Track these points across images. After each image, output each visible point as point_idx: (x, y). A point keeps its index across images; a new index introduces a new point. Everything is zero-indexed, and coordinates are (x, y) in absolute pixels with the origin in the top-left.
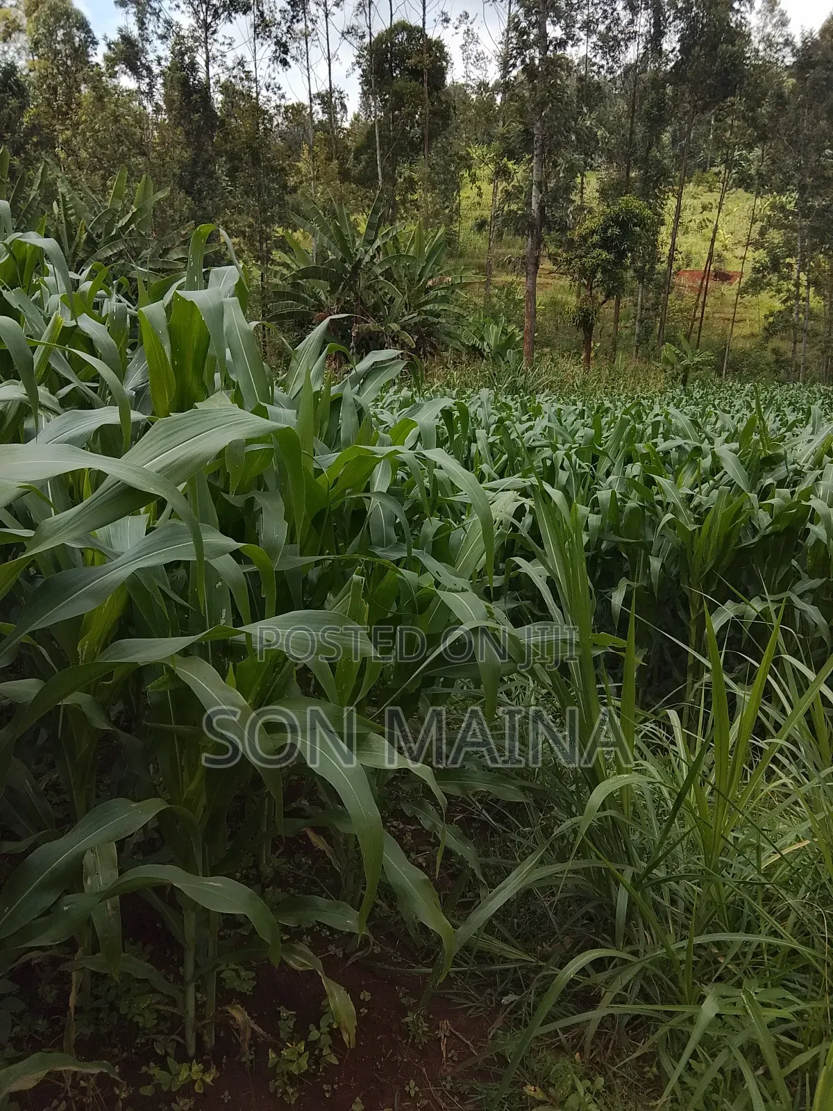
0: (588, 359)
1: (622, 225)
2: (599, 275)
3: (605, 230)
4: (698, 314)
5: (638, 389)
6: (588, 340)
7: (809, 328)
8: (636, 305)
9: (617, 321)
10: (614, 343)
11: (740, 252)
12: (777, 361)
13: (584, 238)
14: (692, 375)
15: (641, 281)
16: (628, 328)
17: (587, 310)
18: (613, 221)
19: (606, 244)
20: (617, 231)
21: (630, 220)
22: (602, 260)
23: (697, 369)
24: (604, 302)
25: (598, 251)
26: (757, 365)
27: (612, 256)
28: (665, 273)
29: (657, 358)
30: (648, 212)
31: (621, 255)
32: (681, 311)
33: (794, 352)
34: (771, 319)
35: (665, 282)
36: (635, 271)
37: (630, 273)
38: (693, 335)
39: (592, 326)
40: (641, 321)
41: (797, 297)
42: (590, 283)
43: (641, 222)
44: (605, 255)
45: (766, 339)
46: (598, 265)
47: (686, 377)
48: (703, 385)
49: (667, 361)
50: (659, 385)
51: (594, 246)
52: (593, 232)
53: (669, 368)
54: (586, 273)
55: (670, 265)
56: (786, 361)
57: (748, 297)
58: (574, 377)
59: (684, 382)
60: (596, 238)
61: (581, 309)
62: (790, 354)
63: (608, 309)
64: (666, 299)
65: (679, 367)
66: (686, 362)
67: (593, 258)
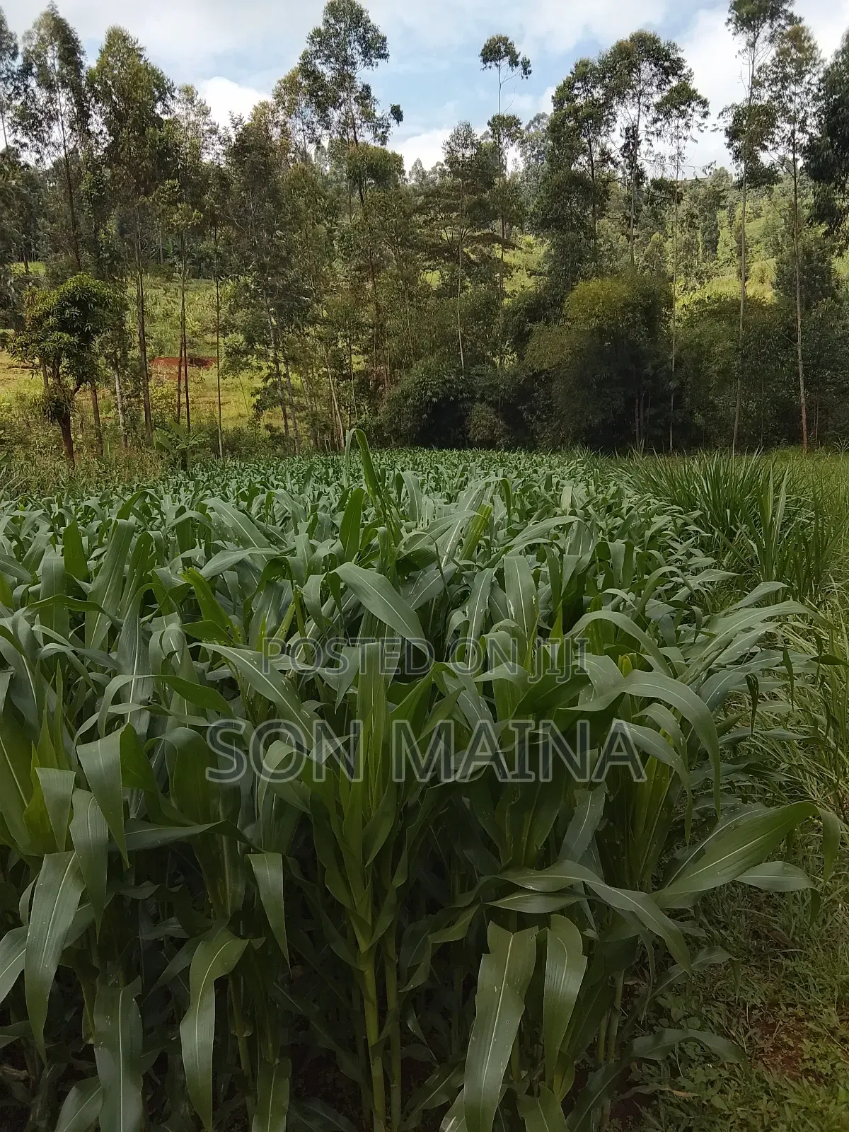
0: (70, 453)
1: (81, 304)
2: (65, 362)
3: (62, 311)
4: (183, 400)
5: (136, 478)
6: (66, 432)
7: (295, 403)
8: (114, 393)
9: (96, 411)
10: (99, 434)
11: (210, 338)
12: (272, 437)
13: (38, 321)
14: (191, 458)
15: (115, 367)
16: (112, 418)
17: (58, 399)
18: (69, 301)
19: (65, 325)
20: (76, 311)
21: (89, 299)
22: (65, 344)
23: (193, 452)
24: (77, 390)
25: (57, 334)
26: (254, 444)
27: (75, 339)
28: (139, 359)
29: (149, 444)
30: (106, 291)
31: (87, 338)
32: (164, 397)
33: (286, 426)
34: (258, 397)
35: (141, 369)
36: (106, 357)
37: (102, 360)
38: (181, 420)
39: (67, 417)
40: (124, 410)
41: (279, 374)
42: (56, 370)
43: (102, 302)
44: (66, 336)
45: (258, 416)
46: (61, 349)
47: (184, 461)
48: (205, 467)
49: (161, 447)
50: (158, 474)
51: (52, 328)
52: (48, 314)
53: (164, 455)
54: (50, 360)
55: (143, 350)
56: (281, 436)
57: (229, 379)
58: (56, 475)
59: (184, 467)
60: (52, 320)
61: (51, 399)
62: (283, 430)
63: (83, 398)
64: (146, 385)
65: (175, 452)
66: (182, 446)
67: (54, 341)
